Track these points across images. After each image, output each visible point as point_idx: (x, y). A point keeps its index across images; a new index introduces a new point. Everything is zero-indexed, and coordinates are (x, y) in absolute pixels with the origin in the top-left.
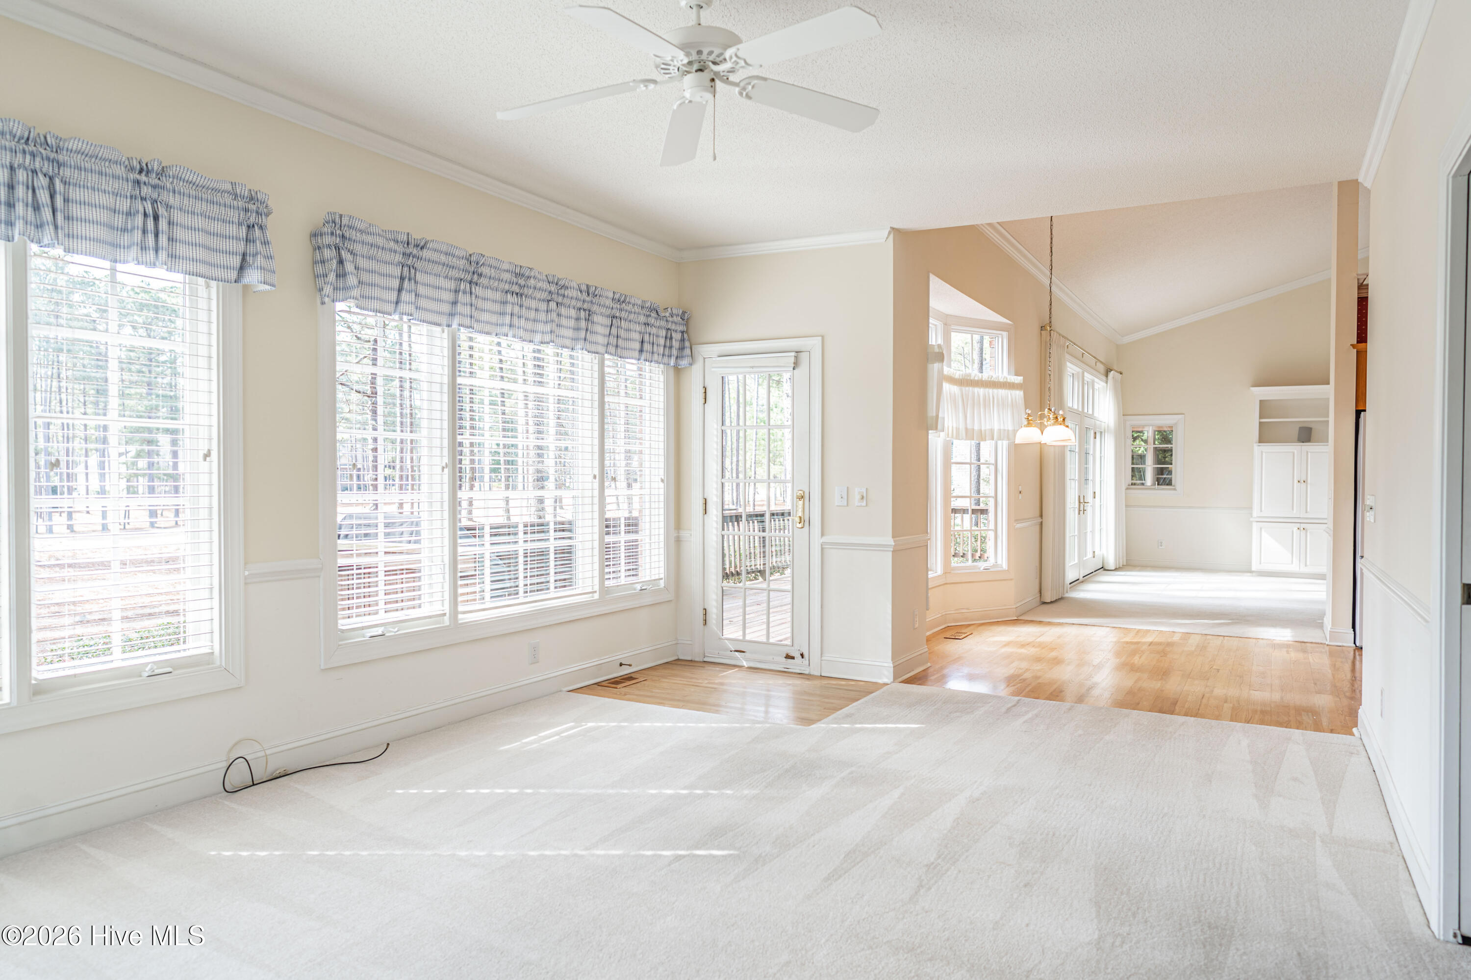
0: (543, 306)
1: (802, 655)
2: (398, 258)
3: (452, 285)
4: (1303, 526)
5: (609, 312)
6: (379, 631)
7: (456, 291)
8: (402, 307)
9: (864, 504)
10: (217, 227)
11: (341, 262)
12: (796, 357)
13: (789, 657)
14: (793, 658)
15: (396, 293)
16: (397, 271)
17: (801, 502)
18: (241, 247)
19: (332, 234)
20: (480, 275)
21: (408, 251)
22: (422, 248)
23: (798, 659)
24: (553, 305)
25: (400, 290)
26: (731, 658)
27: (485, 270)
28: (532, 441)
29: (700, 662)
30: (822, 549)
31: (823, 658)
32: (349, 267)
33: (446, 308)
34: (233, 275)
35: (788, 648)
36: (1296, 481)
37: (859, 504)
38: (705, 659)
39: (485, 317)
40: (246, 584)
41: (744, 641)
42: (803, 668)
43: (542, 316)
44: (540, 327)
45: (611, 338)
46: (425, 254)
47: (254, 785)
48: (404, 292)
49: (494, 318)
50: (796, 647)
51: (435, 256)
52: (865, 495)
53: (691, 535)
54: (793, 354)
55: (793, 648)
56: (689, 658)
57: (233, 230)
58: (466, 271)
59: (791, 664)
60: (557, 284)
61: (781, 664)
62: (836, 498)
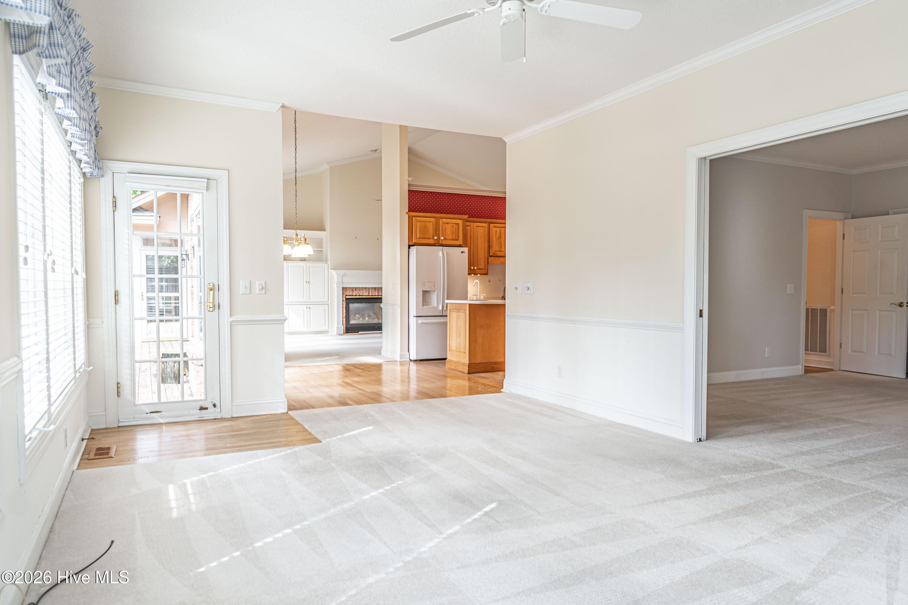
1: (215, 406)
4: (308, 306)
9: (263, 292)
12: (207, 183)
13: (202, 409)
14: (207, 409)
17: (212, 292)
23: (211, 409)
26: (147, 419)
29: (114, 428)
30: (231, 325)
31: (234, 404)
35: (202, 402)
36: (305, 282)
37: (260, 292)
38: (120, 425)
41: (160, 403)
42: (215, 415)
50: (209, 400)
52: (264, 286)
53: (103, 322)
54: (206, 180)
55: (206, 401)
56: (104, 427)
59: (205, 415)
61: (197, 415)
62: (241, 287)
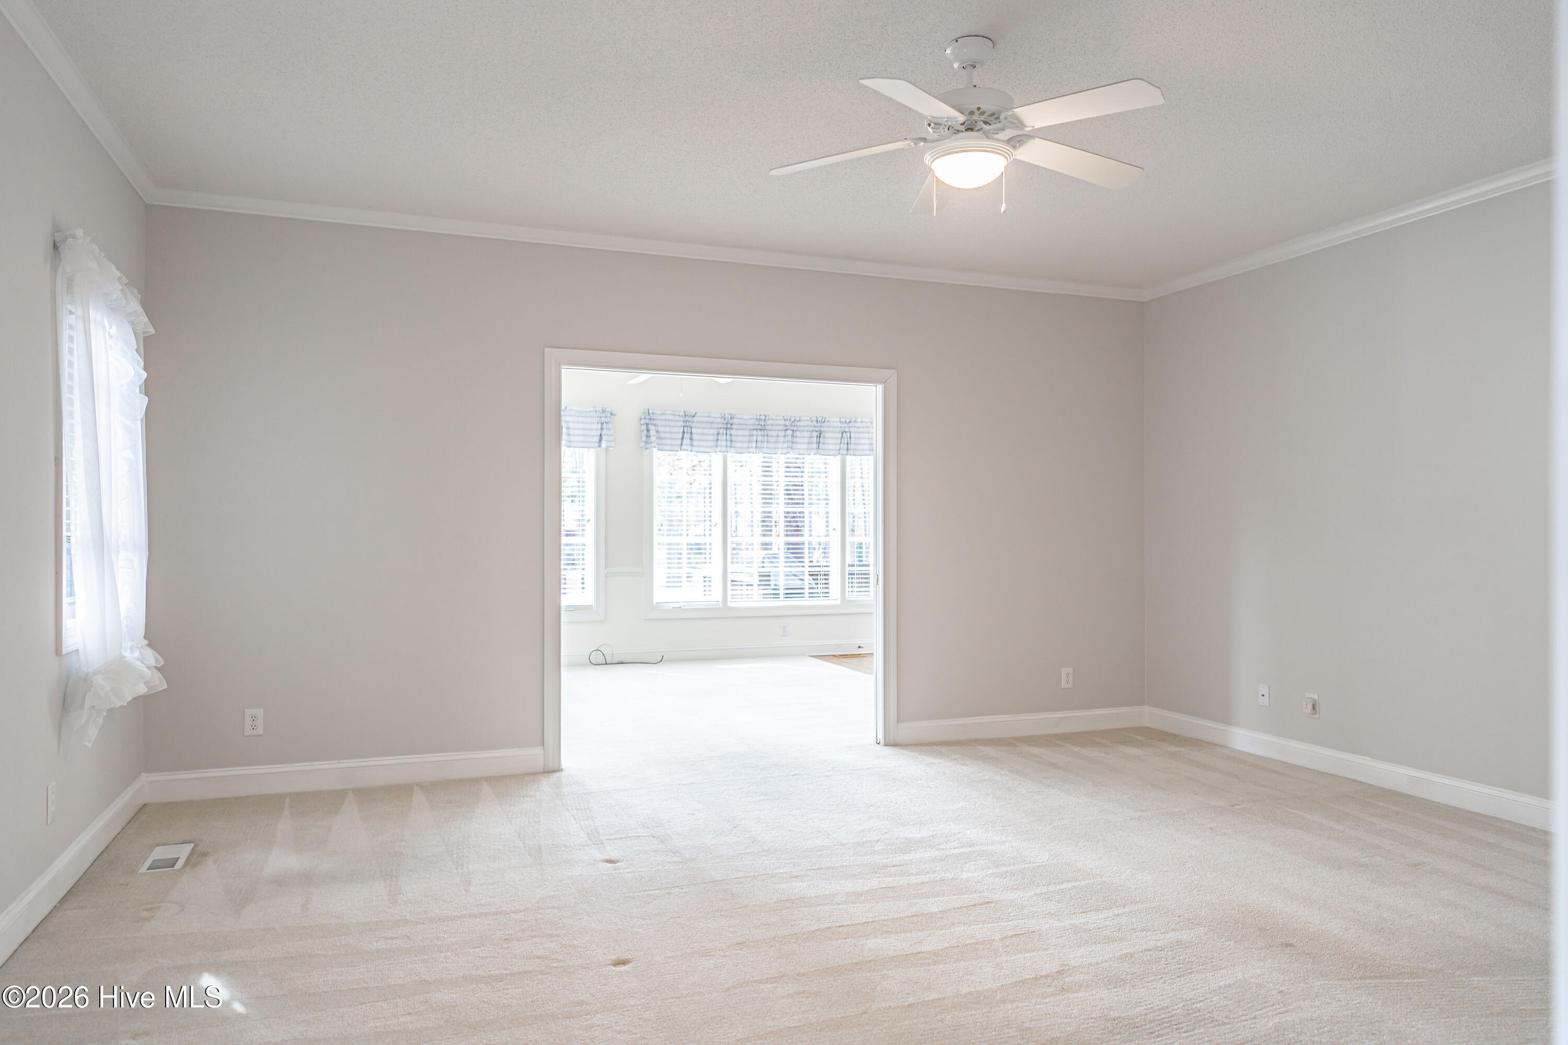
0: (782, 434)
2: (682, 424)
3: (715, 431)
5: (838, 430)
6: (677, 605)
7: (718, 434)
8: (684, 447)
10: (588, 426)
11: (648, 430)
15: (680, 441)
16: (681, 430)
18: (599, 433)
19: (645, 418)
20: (732, 424)
21: (686, 419)
22: (694, 416)
24: (789, 432)
25: (683, 438)
27: (735, 421)
28: (773, 509)
32: (652, 432)
33: (713, 444)
34: (596, 445)
39: (739, 445)
40: (606, 576)
43: (781, 439)
44: (780, 445)
45: (842, 445)
46: (696, 419)
47: (606, 664)
48: (684, 439)
49: (746, 445)
51: (701, 419)
57: (594, 426)
58: (723, 424)
60: (790, 420)
